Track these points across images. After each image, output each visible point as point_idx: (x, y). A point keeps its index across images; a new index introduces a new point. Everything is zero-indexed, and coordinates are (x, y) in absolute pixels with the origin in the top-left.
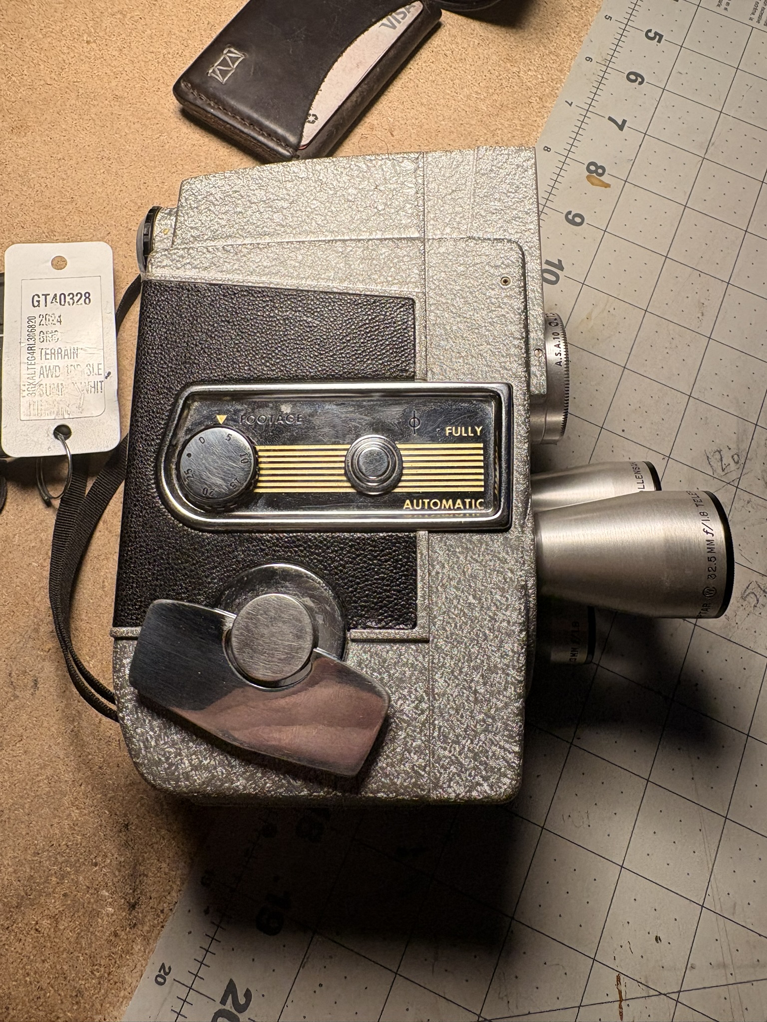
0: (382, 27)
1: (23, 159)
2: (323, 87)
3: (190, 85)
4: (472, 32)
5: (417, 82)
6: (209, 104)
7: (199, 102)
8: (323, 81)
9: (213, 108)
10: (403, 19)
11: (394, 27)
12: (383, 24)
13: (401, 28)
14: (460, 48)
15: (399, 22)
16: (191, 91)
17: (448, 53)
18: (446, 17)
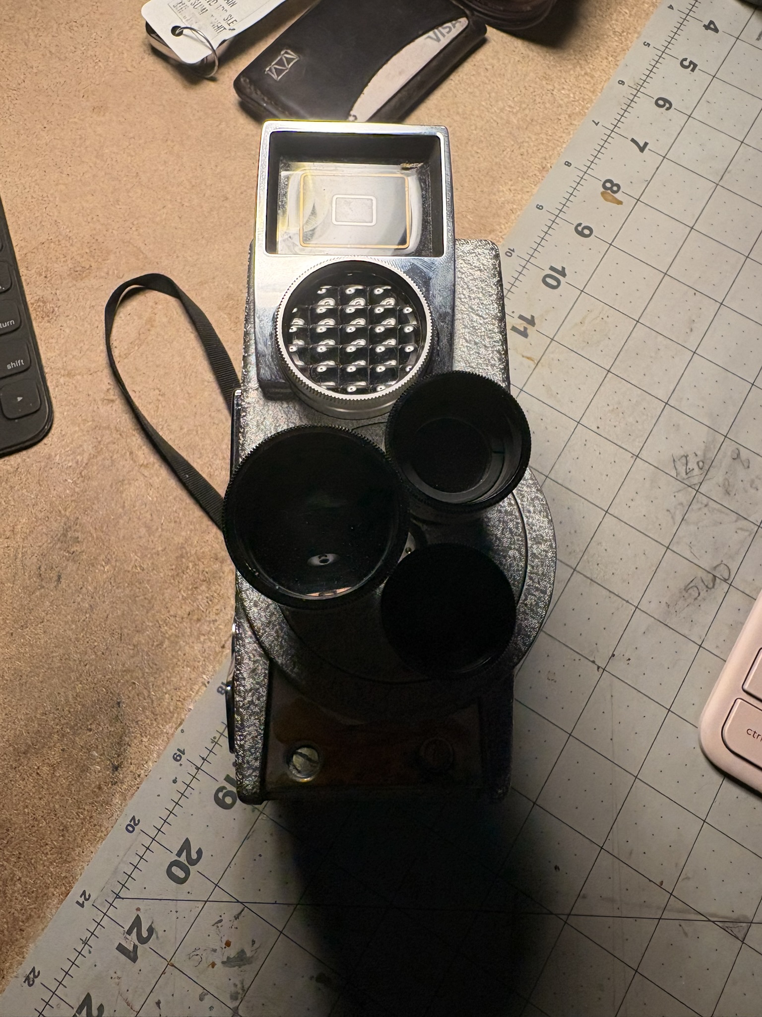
0: (429, 40)
1: (100, 135)
2: (366, 90)
3: (248, 81)
4: (515, 49)
5: (455, 91)
6: (263, 100)
7: (254, 96)
8: (366, 85)
9: (266, 103)
10: (448, 32)
11: (438, 40)
12: (429, 37)
13: (445, 42)
14: (501, 62)
15: (444, 36)
16: (249, 86)
17: (489, 67)
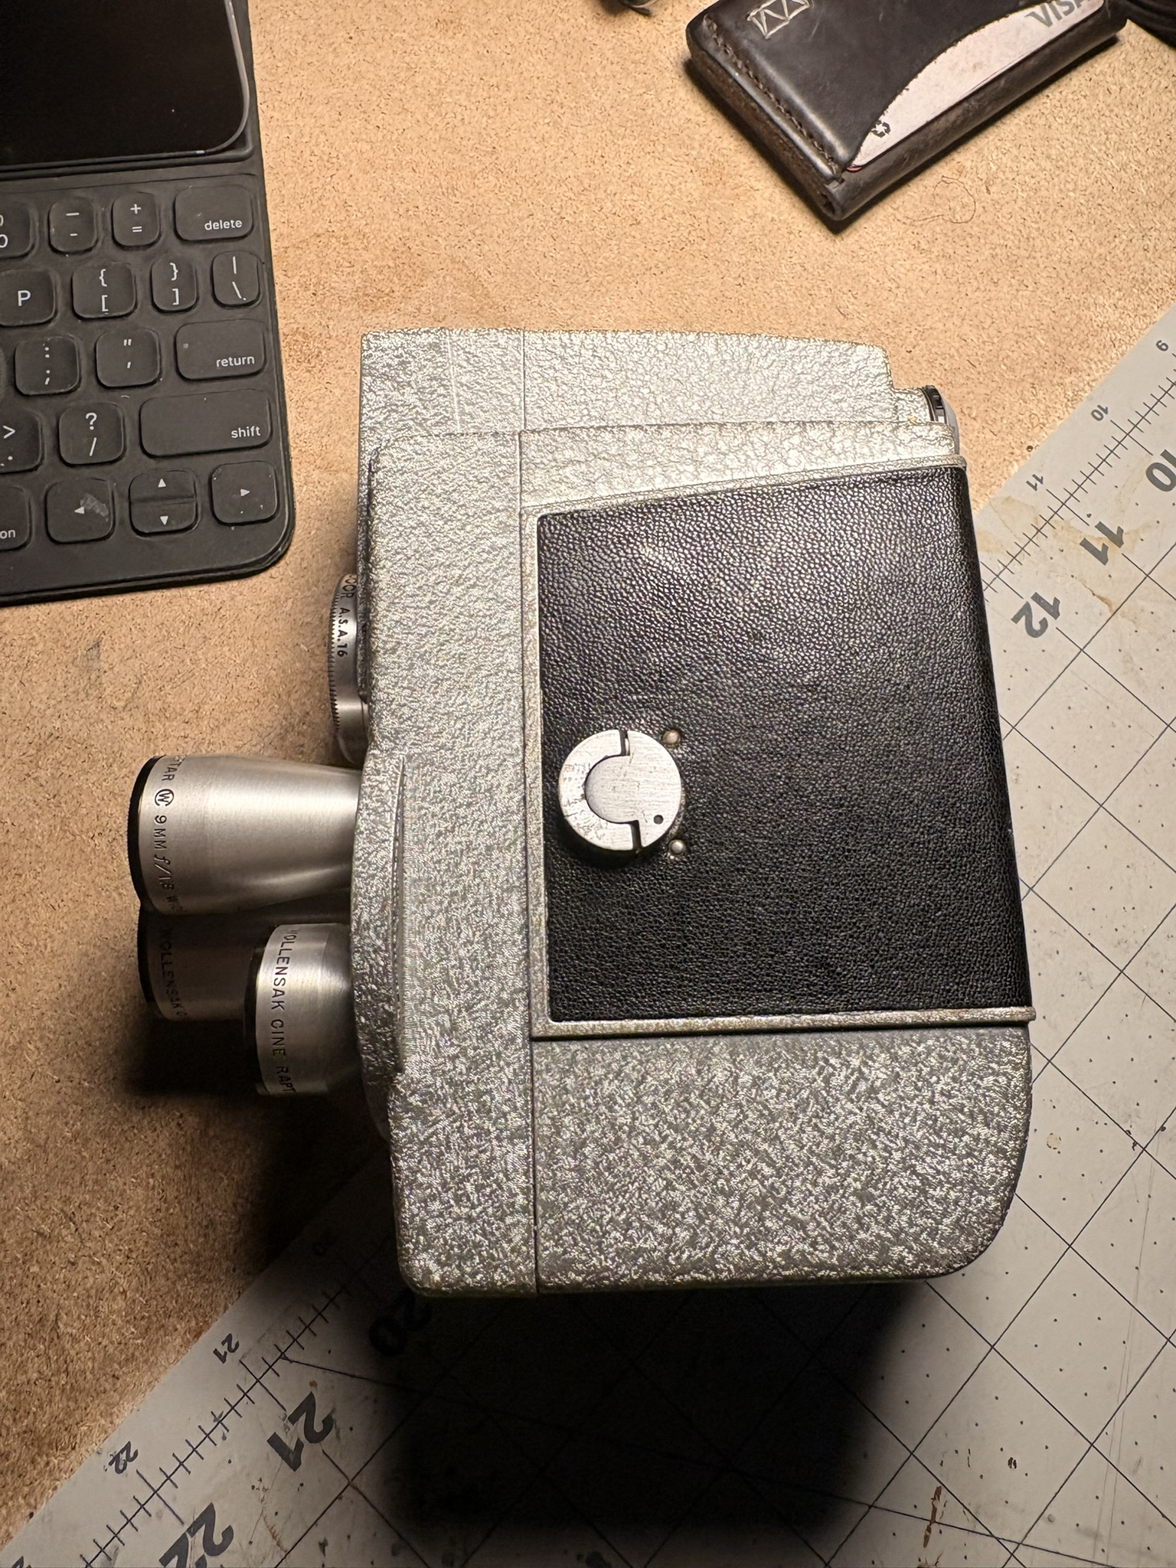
0: (1032, 19)
1: (441, 70)
2: (913, 85)
3: (715, 26)
4: (1162, 66)
5: (1051, 119)
6: (735, 65)
7: (720, 57)
8: (914, 75)
9: (739, 71)
10: (1067, 13)
11: (1049, 23)
12: (1033, 14)
13: (1059, 28)
14: (1135, 85)
15: (1059, 17)
16: (715, 36)
17: (1113, 87)
18: (1131, 32)
